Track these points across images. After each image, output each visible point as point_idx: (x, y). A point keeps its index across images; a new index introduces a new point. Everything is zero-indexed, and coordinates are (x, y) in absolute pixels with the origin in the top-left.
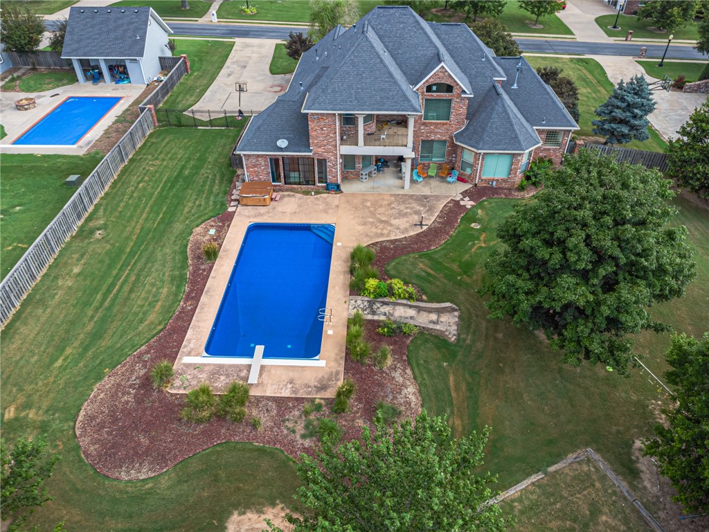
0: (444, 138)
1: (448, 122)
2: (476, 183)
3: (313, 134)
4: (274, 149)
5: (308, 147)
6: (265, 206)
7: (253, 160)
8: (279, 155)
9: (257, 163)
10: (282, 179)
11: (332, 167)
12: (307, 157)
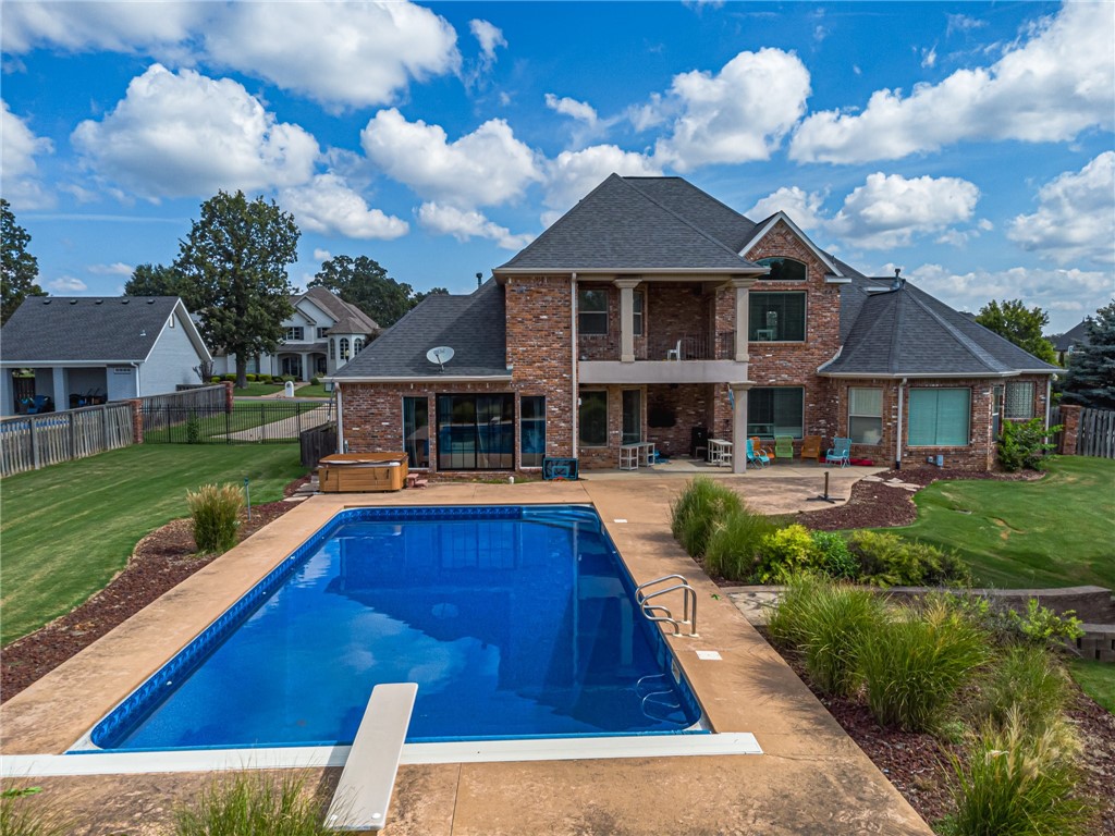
0: (796, 381)
1: (803, 343)
2: (899, 459)
3: (515, 330)
4: (419, 371)
5: (501, 365)
6: (387, 491)
7: (363, 403)
8: (430, 385)
9: (373, 411)
10: (432, 456)
11: (558, 416)
12: (497, 391)
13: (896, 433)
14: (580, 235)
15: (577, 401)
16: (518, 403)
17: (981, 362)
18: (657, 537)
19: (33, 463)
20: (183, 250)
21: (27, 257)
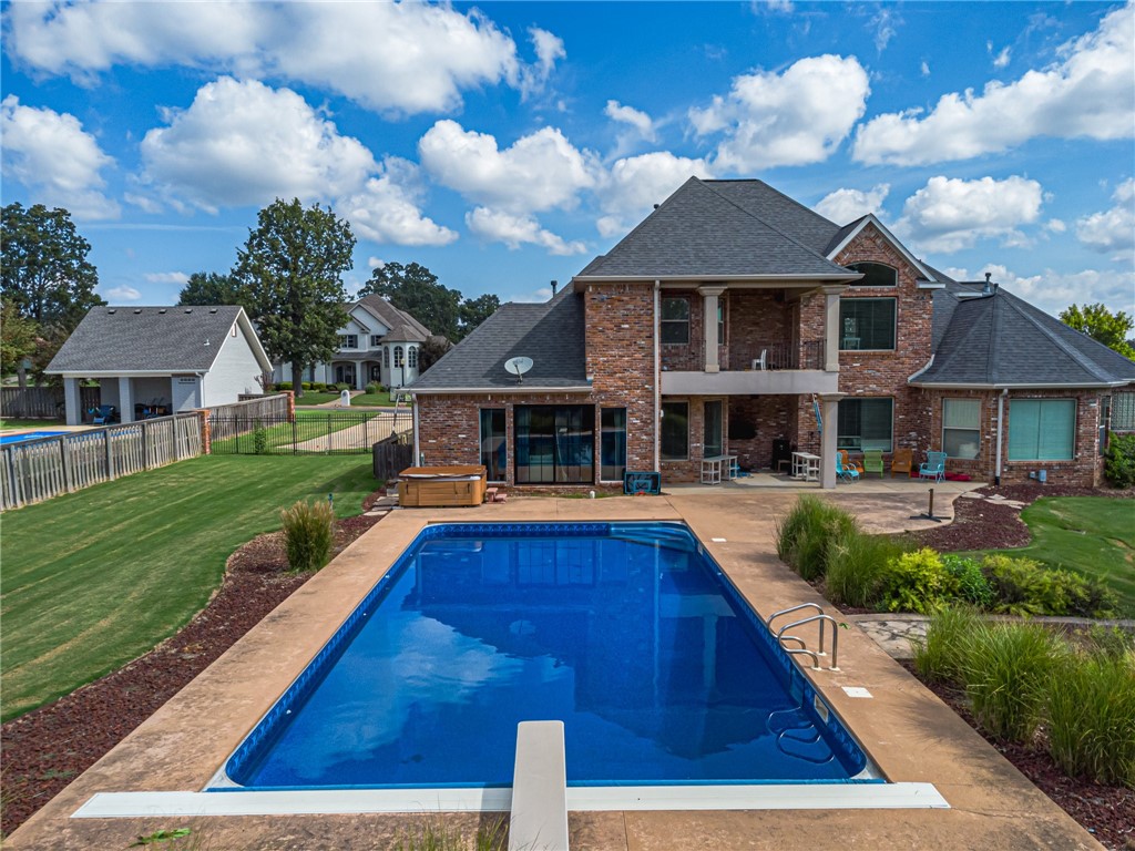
0: (885, 391)
1: (893, 351)
2: (998, 474)
3: (596, 340)
4: (496, 382)
5: (581, 376)
6: (468, 506)
7: (439, 414)
8: (508, 396)
9: (450, 423)
10: (510, 469)
11: (640, 429)
12: (577, 402)
13: (995, 446)
14: (662, 241)
15: (659, 413)
16: (599, 414)
17: (1087, 371)
18: (763, 558)
19: (108, 475)
20: (240, 259)
21: (85, 266)
